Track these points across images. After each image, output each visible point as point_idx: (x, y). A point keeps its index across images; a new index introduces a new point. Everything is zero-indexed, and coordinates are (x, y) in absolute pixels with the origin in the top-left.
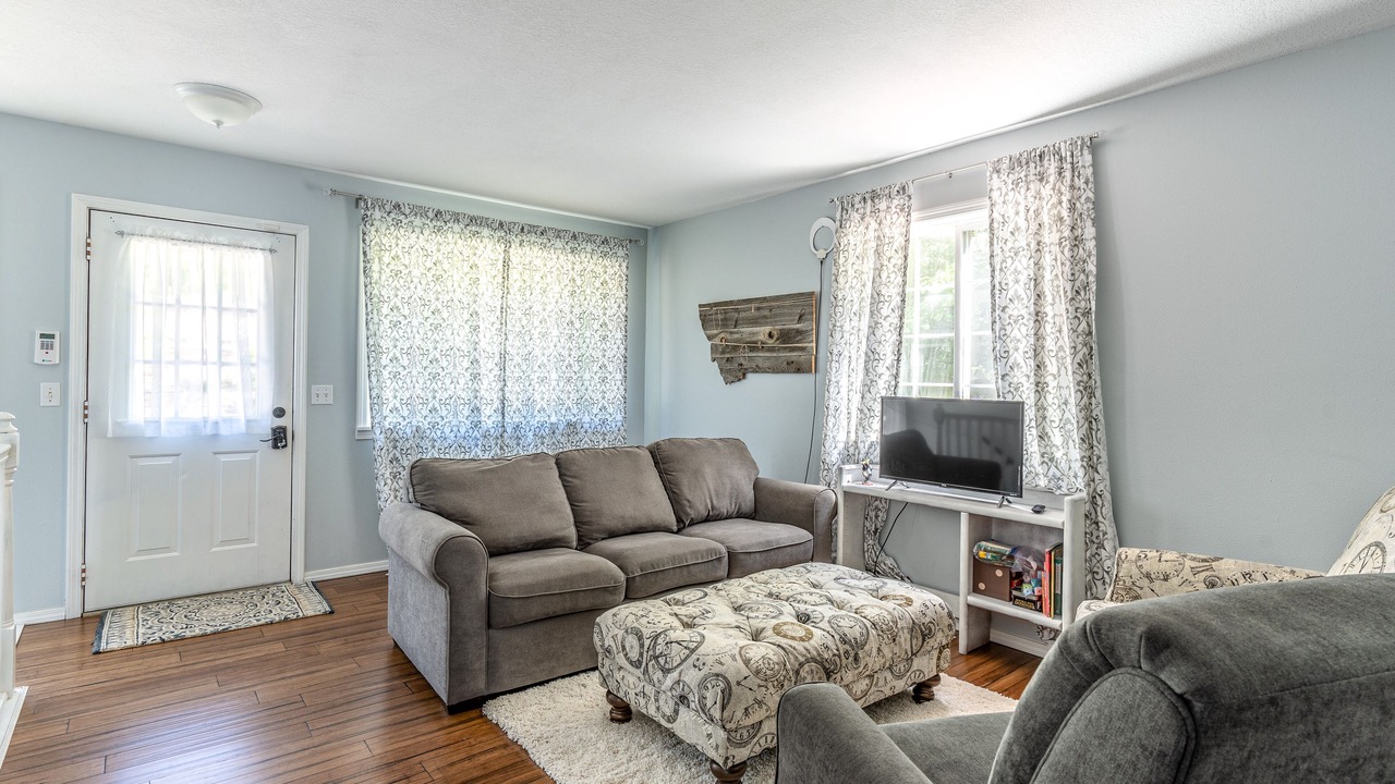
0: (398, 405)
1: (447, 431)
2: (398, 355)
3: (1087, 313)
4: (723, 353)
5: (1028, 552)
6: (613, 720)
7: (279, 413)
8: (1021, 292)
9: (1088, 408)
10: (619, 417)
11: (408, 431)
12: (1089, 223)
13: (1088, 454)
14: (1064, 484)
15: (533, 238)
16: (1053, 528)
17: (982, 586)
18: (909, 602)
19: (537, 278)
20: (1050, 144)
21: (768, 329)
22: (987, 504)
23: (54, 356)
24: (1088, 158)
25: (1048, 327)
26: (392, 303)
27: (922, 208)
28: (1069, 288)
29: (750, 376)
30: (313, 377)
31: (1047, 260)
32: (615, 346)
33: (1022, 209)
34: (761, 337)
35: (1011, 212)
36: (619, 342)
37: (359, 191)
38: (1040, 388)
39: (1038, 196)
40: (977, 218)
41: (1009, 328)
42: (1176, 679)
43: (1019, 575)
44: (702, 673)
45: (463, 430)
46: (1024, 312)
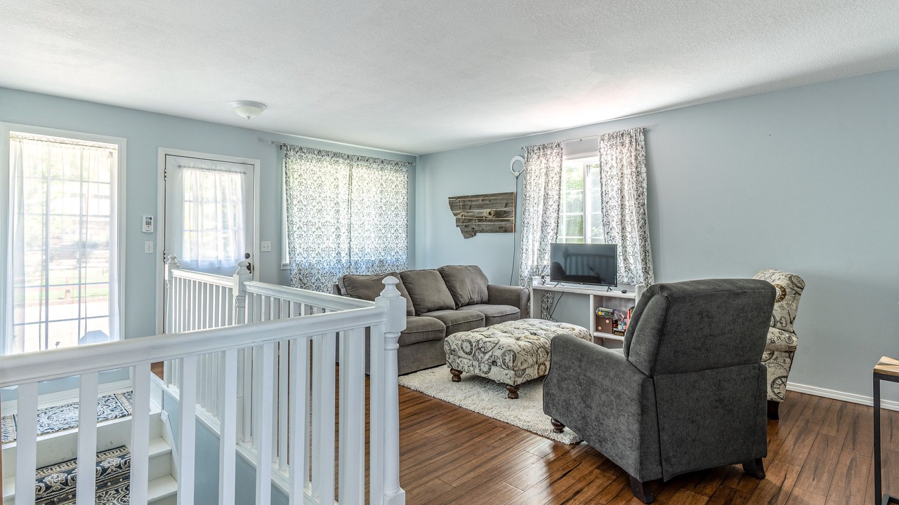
0: (302, 251)
1: (325, 264)
2: (302, 225)
3: (643, 205)
4: (463, 222)
5: (620, 311)
6: (453, 381)
7: (247, 256)
8: (615, 195)
9: (644, 246)
10: (404, 257)
11: (307, 265)
12: (643, 166)
13: (645, 266)
14: (635, 280)
15: (363, 163)
16: (630, 299)
17: (600, 328)
18: (574, 329)
19: (365, 184)
20: (626, 130)
21: (488, 210)
22: (602, 290)
23: (151, 228)
24: (643, 137)
25: (627, 211)
26: (299, 199)
27: (568, 154)
28: (635, 194)
29: (478, 234)
30: (262, 238)
31: (626, 181)
32: (402, 220)
33: (614, 157)
34: (485, 215)
35: (609, 159)
36: (404, 217)
37: (283, 141)
38: (624, 238)
39: (621, 152)
40: (594, 160)
41: (609, 211)
42: (665, 294)
43: (616, 321)
44: (503, 351)
45: (332, 264)
46: (616, 204)
